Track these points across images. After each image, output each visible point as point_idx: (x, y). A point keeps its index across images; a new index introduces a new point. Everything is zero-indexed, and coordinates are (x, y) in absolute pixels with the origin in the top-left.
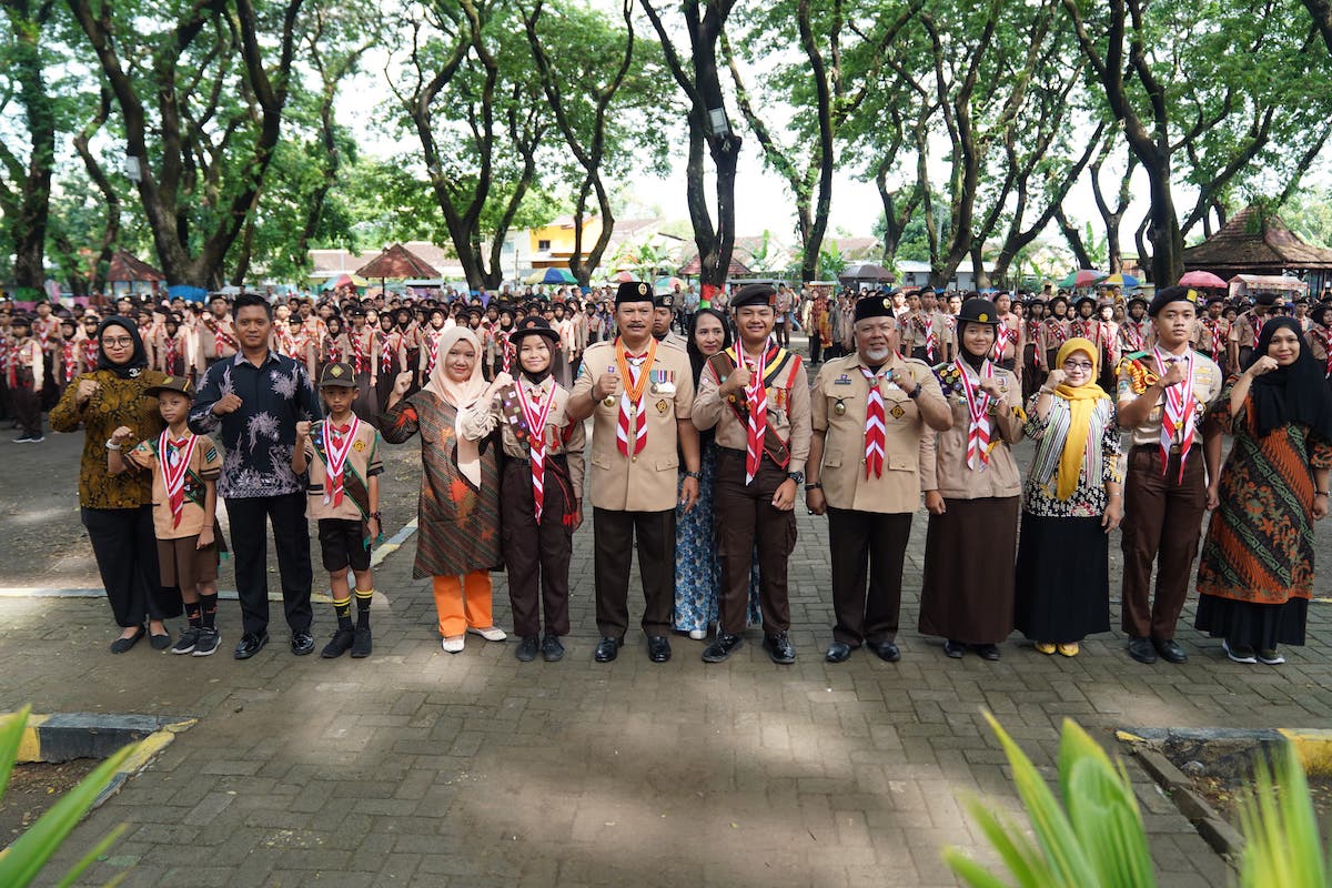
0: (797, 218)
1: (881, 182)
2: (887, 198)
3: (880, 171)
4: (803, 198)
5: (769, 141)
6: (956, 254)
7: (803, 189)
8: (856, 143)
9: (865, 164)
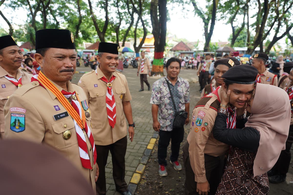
0: (204, 31)
1: (232, 24)
2: (233, 28)
3: (231, 20)
4: (206, 24)
5: (196, 6)
6: (255, 45)
7: (206, 21)
8: (225, 13)
9: (227, 20)
